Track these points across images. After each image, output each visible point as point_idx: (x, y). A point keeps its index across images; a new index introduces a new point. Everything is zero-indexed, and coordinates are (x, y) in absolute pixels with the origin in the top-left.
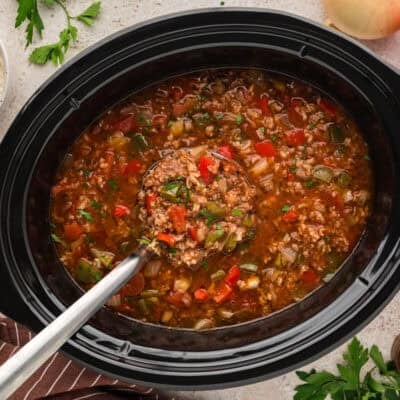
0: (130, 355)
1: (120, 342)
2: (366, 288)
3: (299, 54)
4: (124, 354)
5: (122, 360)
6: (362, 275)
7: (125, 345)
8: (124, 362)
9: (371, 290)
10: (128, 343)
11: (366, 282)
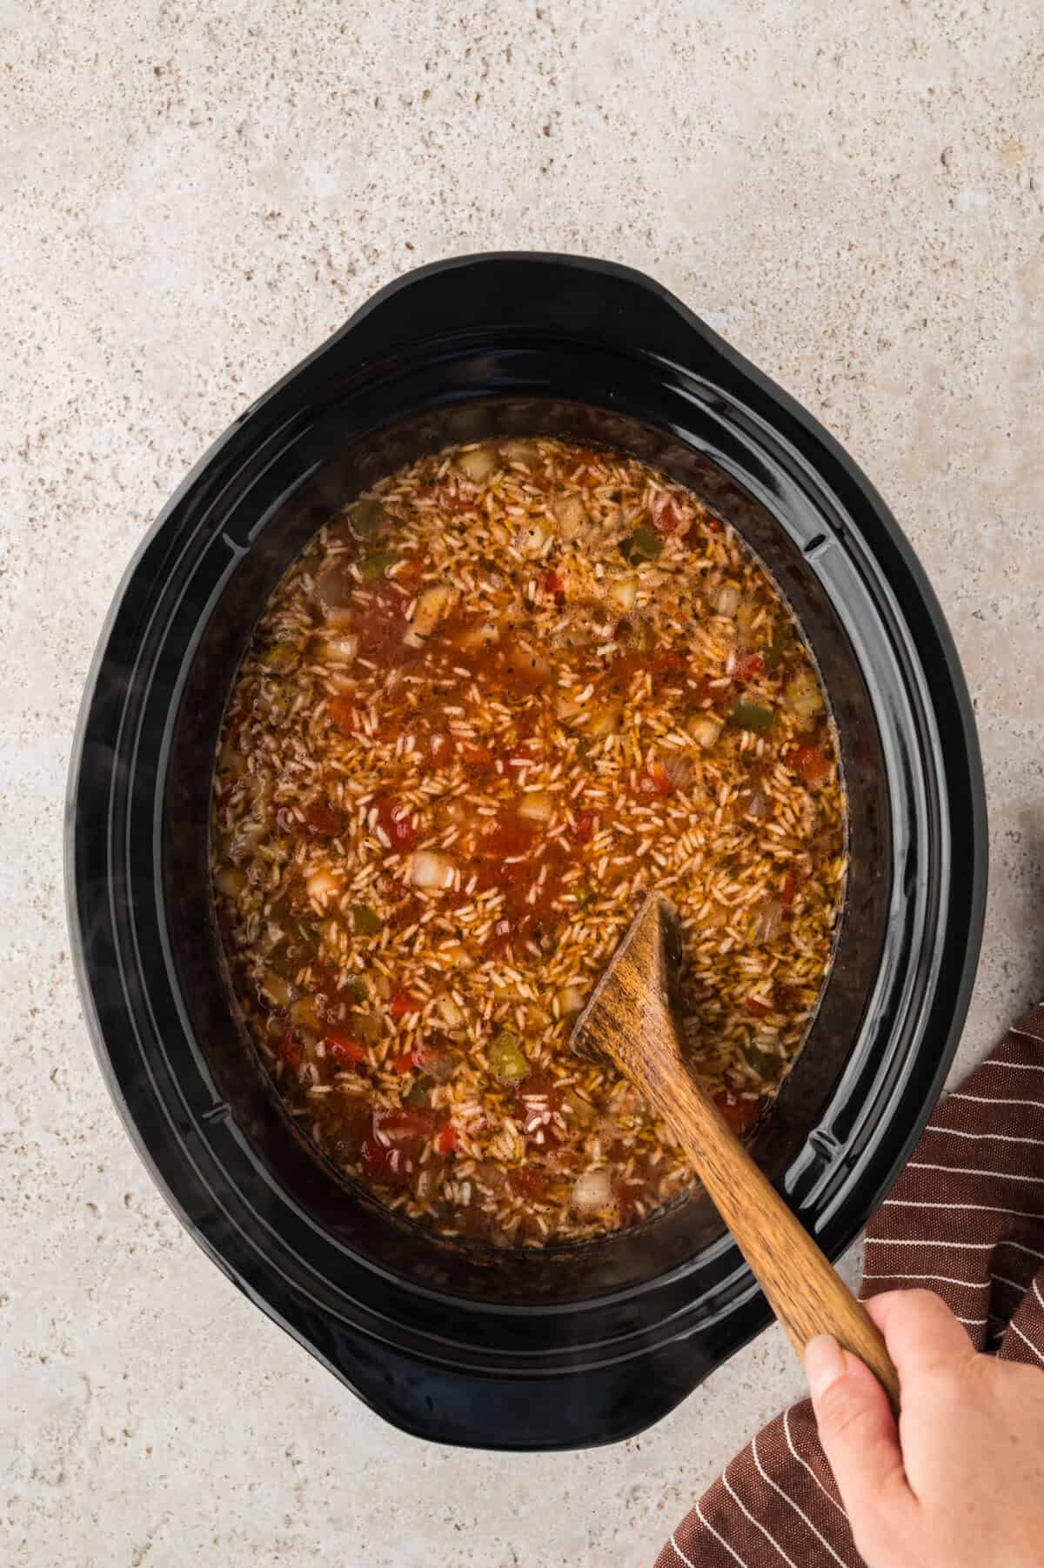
0: (843, 1138)
1: (807, 1153)
2: (833, 540)
3: (240, 552)
4: (838, 1152)
5: (850, 1162)
6: (801, 542)
7: (816, 1143)
8: (857, 1157)
9: (841, 532)
10: (813, 1134)
11: (820, 539)
